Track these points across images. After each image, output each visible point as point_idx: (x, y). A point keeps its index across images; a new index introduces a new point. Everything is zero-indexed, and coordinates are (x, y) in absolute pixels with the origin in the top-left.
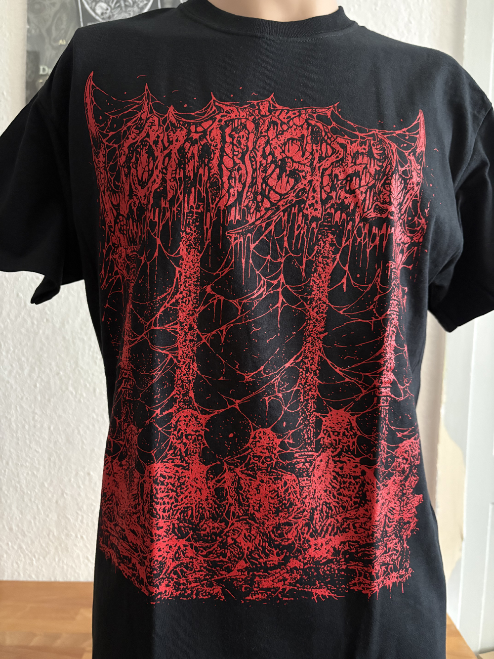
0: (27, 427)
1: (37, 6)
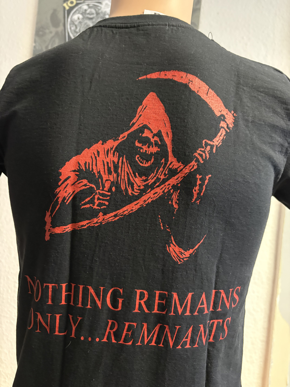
0: (10, 291)
1: (41, 33)
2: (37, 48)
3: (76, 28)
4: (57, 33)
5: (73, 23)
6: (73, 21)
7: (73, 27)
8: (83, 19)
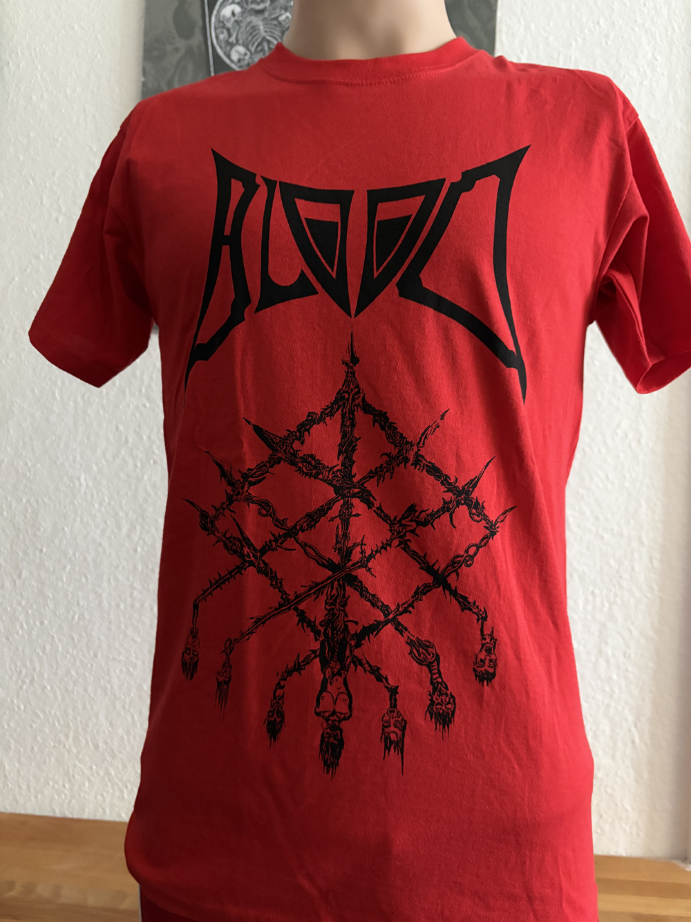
1: (156, 53)
2: (150, 85)
3: (230, 35)
4: (189, 51)
5: (221, 25)
6: (222, 19)
7: (222, 33)
8: (243, 13)
